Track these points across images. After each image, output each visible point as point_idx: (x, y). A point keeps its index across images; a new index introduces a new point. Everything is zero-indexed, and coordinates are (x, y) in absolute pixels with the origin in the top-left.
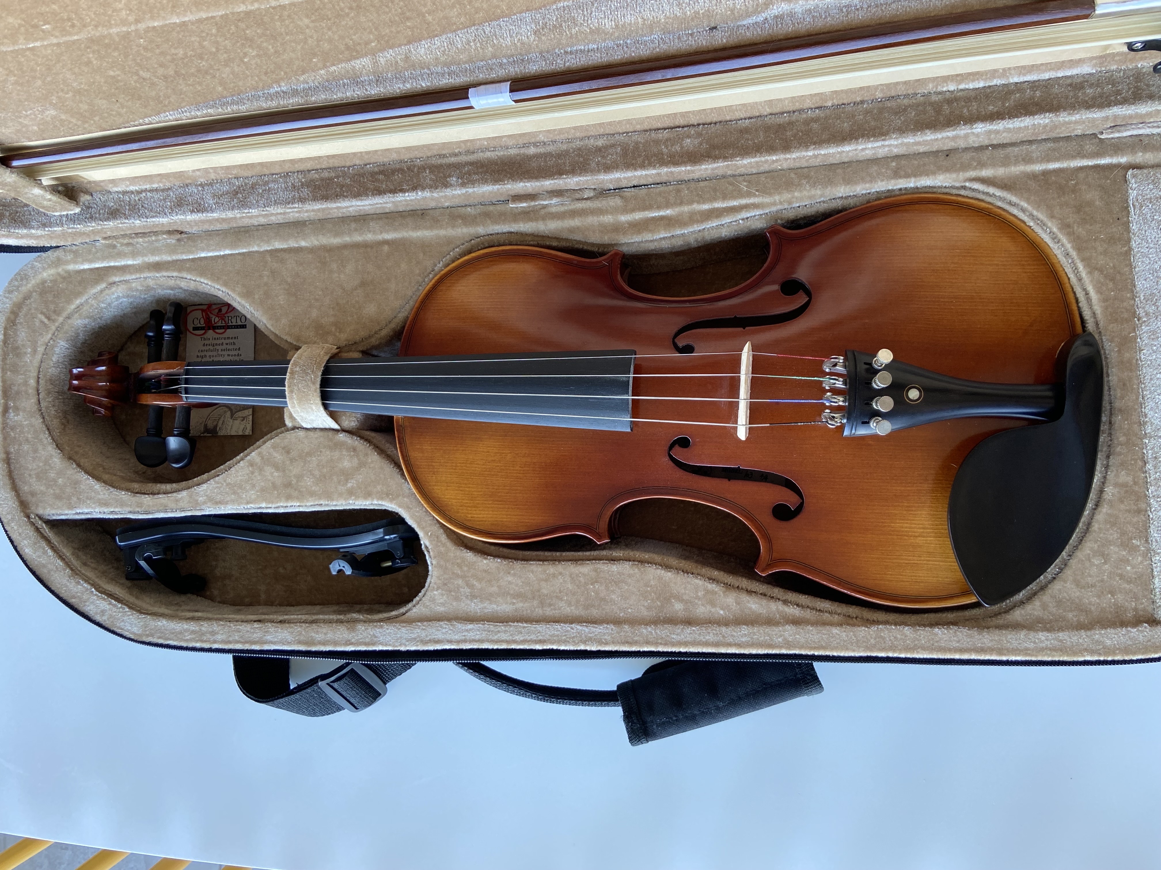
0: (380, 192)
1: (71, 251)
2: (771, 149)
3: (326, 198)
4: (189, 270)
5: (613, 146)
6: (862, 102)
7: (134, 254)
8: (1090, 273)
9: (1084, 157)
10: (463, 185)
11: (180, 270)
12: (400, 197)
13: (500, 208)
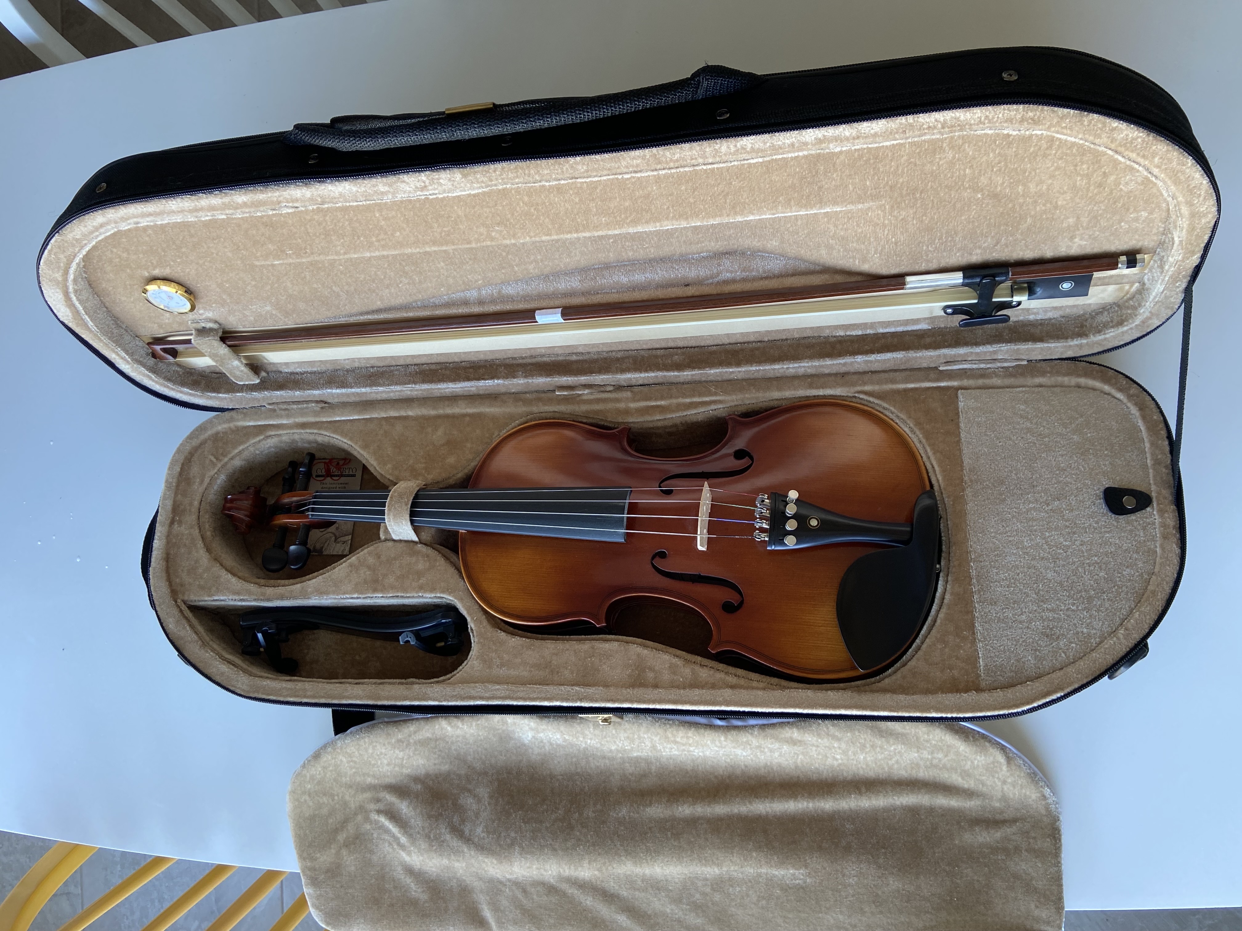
0: (468, 379)
1: (242, 413)
2: (729, 364)
3: (431, 381)
4: (326, 429)
5: (628, 357)
6: (787, 339)
7: (288, 416)
8: (934, 453)
9: (930, 381)
10: (526, 377)
11: (319, 429)
12: (482, 383)
13: (549, 395)
